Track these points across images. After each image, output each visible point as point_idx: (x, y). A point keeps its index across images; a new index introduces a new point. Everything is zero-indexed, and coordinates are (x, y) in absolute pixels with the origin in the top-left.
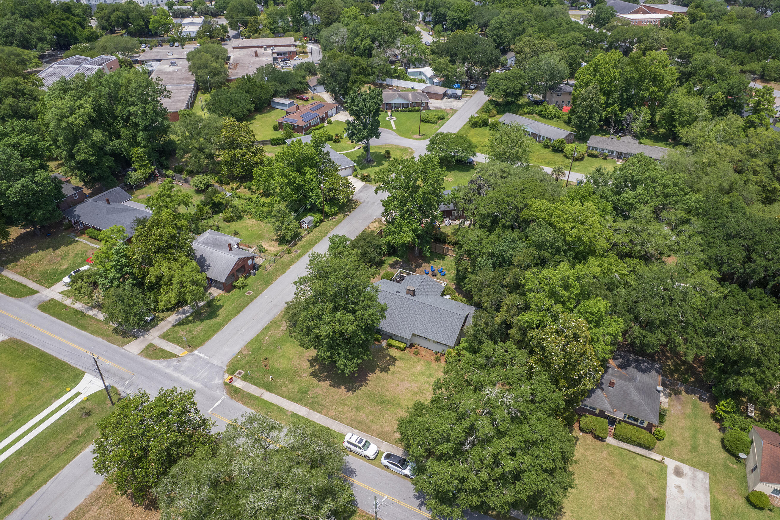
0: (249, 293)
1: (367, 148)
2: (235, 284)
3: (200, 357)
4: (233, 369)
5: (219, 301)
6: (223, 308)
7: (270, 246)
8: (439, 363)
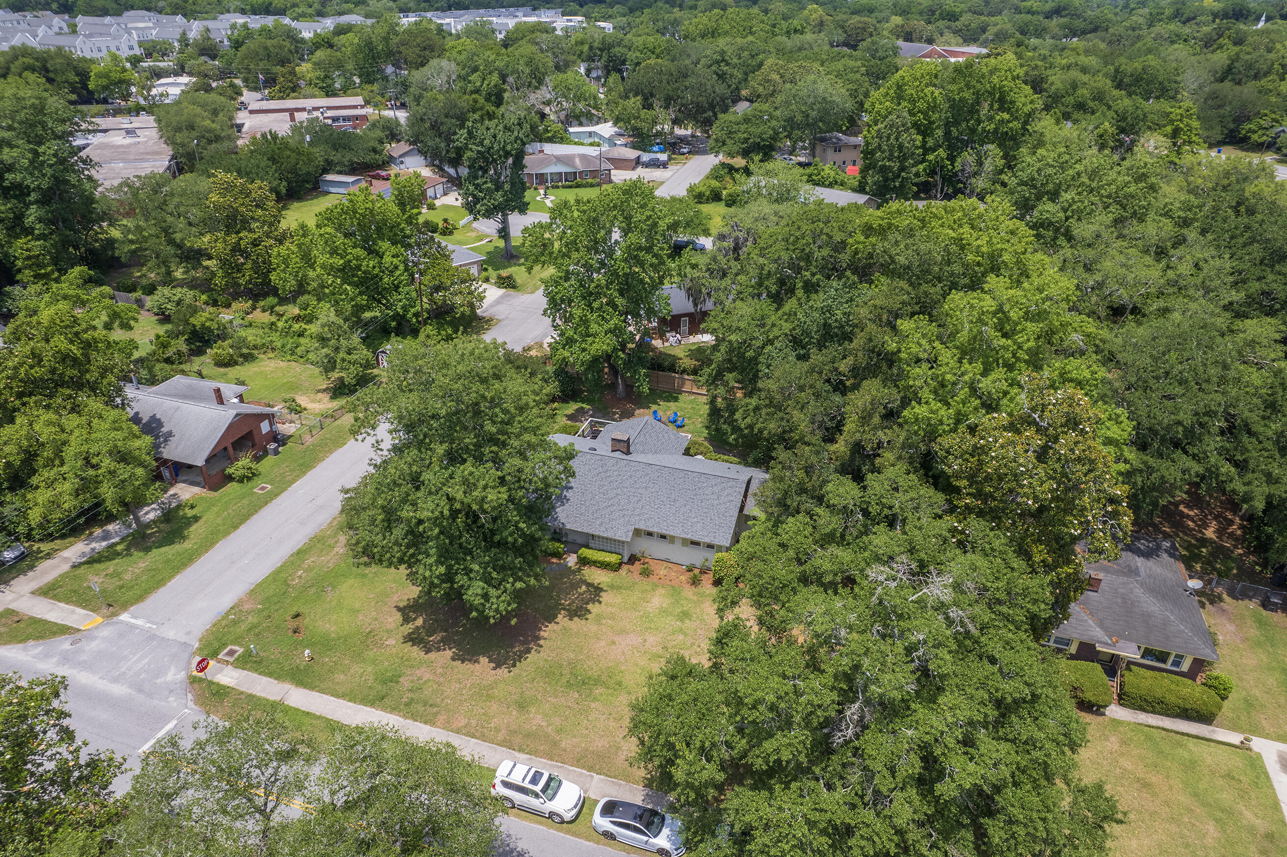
0: (263, 488)
1: (504, 232)
2: (230, 471)
3: (133, 627)
4: (216, 645)
5: (192, 507)
6: (201, 522)
7: (313, 401)
8: (700, 589)
